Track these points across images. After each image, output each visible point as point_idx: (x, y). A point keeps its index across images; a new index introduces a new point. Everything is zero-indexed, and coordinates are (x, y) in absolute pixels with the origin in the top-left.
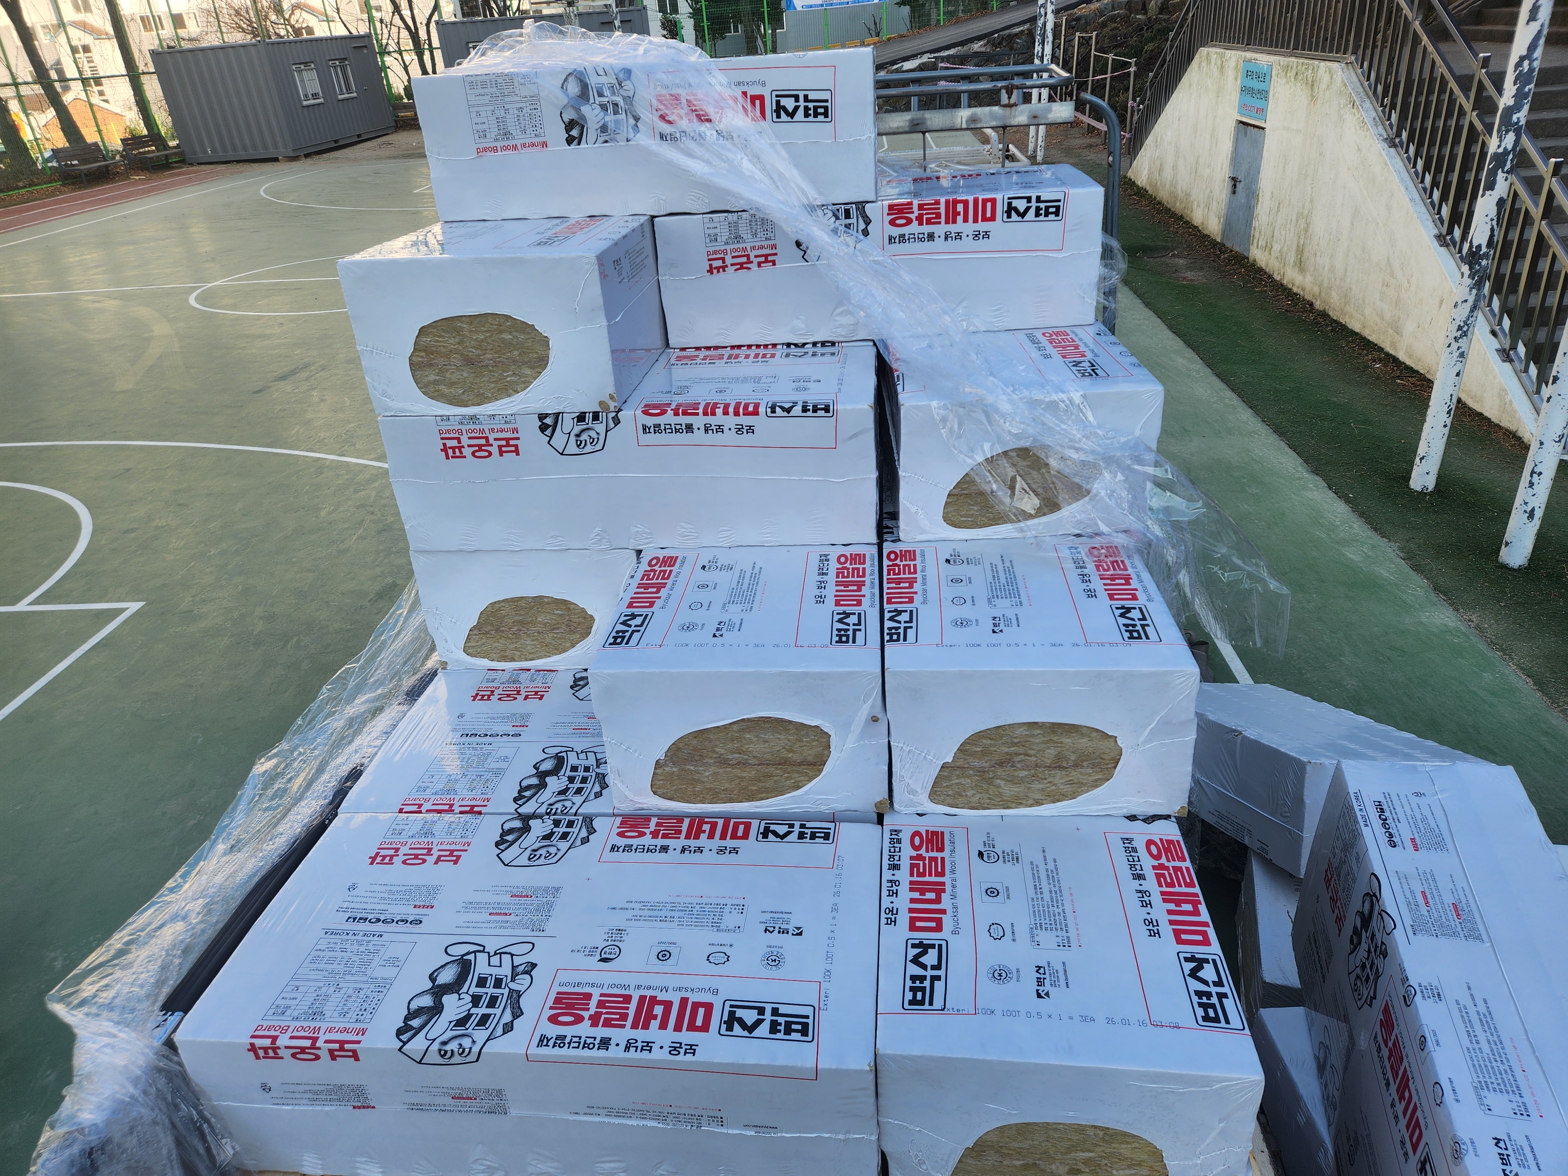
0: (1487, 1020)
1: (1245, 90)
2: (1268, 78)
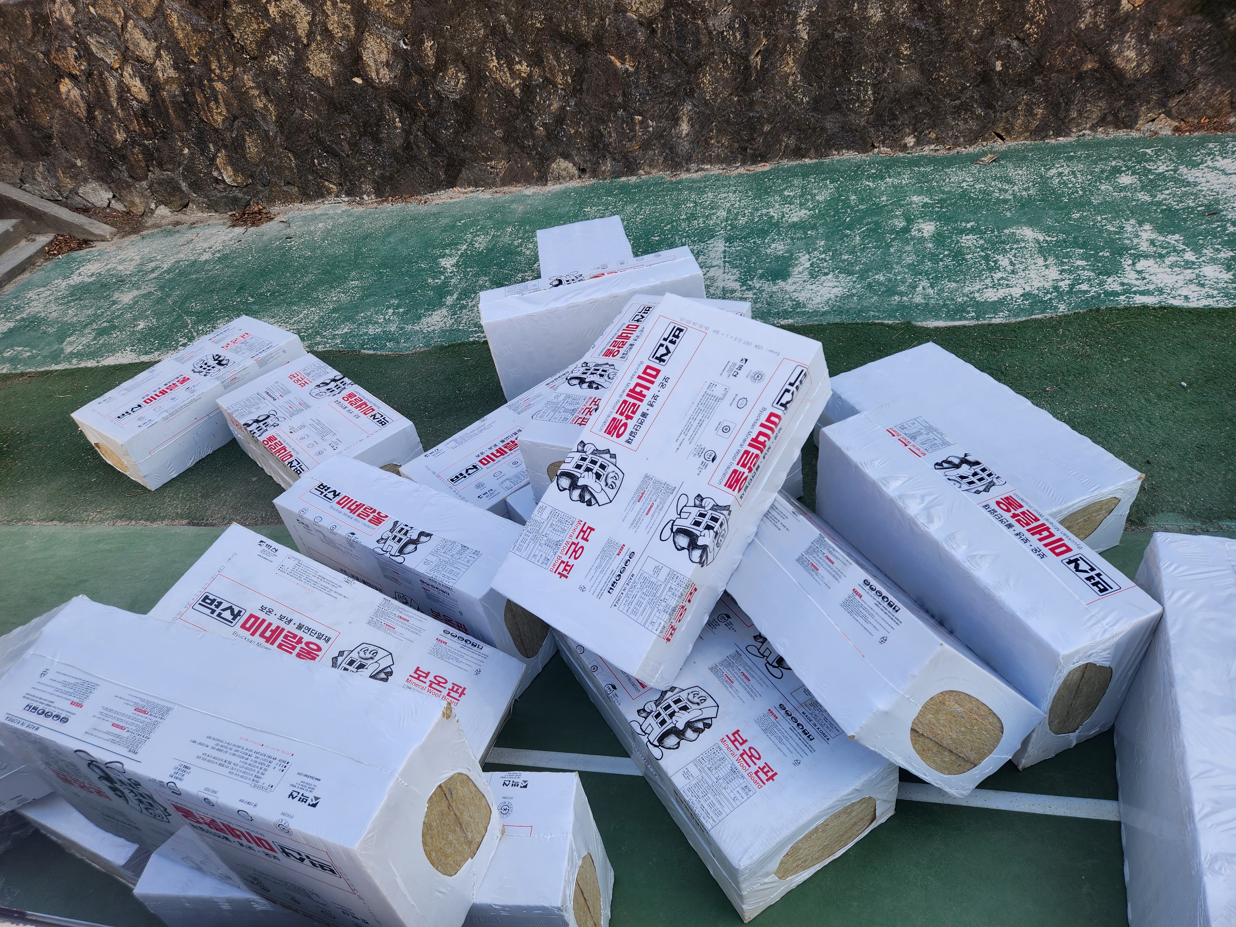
0: (221, 746)
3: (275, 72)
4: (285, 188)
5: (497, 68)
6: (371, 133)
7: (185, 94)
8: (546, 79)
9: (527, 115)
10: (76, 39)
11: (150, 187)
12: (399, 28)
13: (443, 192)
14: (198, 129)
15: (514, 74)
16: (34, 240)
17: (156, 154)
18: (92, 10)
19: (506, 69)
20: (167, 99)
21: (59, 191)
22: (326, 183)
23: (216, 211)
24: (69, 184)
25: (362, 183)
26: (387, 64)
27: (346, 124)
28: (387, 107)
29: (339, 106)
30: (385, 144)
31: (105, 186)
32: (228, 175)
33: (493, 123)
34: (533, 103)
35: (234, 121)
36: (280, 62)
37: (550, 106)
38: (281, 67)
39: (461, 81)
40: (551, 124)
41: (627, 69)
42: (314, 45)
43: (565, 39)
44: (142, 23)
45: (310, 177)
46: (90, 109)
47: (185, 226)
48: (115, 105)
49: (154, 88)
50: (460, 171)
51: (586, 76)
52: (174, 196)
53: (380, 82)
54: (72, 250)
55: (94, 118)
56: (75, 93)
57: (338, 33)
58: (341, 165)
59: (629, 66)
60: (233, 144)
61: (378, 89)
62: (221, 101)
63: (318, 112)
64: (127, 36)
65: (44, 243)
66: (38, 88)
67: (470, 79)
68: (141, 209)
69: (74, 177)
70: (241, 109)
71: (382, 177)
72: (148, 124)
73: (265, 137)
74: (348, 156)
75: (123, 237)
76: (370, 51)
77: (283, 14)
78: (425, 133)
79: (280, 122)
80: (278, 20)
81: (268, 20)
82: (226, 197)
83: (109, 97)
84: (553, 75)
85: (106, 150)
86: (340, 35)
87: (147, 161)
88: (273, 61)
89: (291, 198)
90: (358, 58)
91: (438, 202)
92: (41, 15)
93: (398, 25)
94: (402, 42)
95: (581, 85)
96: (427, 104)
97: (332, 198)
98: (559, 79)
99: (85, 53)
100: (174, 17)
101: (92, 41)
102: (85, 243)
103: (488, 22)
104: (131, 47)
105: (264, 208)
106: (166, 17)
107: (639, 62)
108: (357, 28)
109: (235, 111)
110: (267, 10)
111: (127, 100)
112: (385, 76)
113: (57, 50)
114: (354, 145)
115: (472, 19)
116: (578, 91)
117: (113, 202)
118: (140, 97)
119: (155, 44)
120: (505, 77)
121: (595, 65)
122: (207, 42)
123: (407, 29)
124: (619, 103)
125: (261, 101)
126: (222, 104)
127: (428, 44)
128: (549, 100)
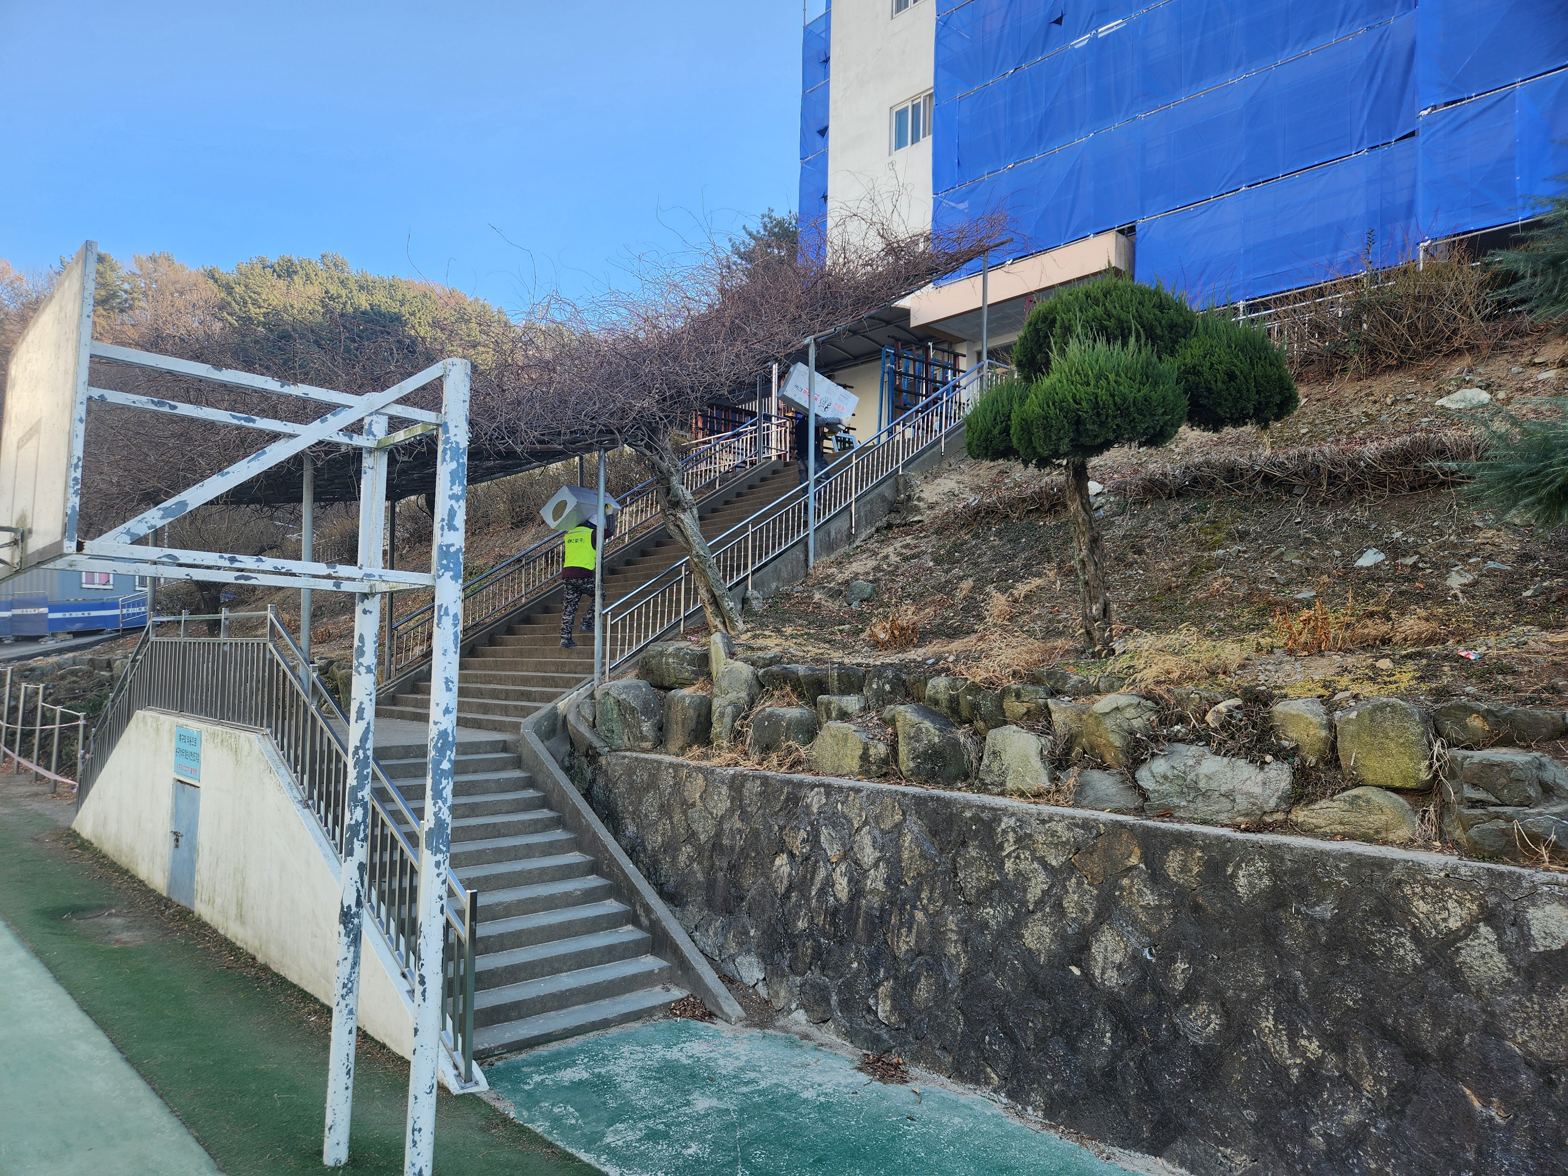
1: (179, 752)
2: (198, 742)
3: (985, 925)
4: (937, 1052)
5: (1270, 1031)
6: (1068, 1036)
7: (882, 909)
8: (1345, 1074)
9: (1302, 1111)
10: (812, 825)
11: (801, 986)
12: (1149, 934)
13: (1139, 1154)
14: (878, 948)
15: (1294, 1047)
16: (668, 990)
17: (824, 956)
18: (839, 806)
19: (1284, 1038)
20: (863, 908)
21: (720, 951)
22: (989, 1070)
23: (852, 1042)
24: (732, 948)
25: (1032, 1090)
26: (1119, 967)
27: (1041, 1013)
28: (1099, 1014)
29: (1041, 989)
30: (1080, 1057)
31: (762, 966)
32: (883, 1009)
33: (1245, 1098)
34: (1315, 1097)
35: (918, 955)
36: (994, 917)
37: (1342, 1113)
38: (993, 923)
39: (1212, 1026)
40: (1339, 1140)
41: (1491, 1119)
42: (1039, 915)
43: (1390, 1035)
44: (877, 832)
45: (973, 1054)
46: (790, 889)
47: (811, 1044)
48: (813, 893)
49: (857, 892)
50: (1174, 1139)
51: (1415, 1097)
52: (819, 1005)
53: (1103, 983)
54: (693, 1017)
55: (789, 898)
56: (786, 869)
57: (1072, 912)
58: (1016, 1056)
59: (1497, 1114)
60: (905, 978)
61: (1097, 990)
62: (914, 931)
63: (1014, 986)
64: (858, 838)
65: (675, 998)
66: (758, 853)
67: (1227, 1027)
68: (781, 1005)
69: (740, 944)
70: (931, 947)
71: (1062, 1095)
72: (833, 923)
73: (942, 987)
74: (1029, 1049)
75: (747, 1026)
76: (1103, 946)
77: (1019, 874)
78: (1140, 1067)
79: (966, 978)
80: (1011, 877)
81: (1000, 874)
82: (870, 1032)
83: (812, 884)
84: (1359, 1075)
85: (782, 931)
86: (1074, 915)
87: (813, 958)
88: (988, 914)
89: (940, 1067)
90: (1086, 947)
91: (1126, 1166)
92: (796, 796)
93: (1150, 932)
94: (1147, 950)
95: (1404, 1105)
96: (1155, 1033)
97: (987, 1090)
98: (1367, 1084)
99: (814, 839)
100: (908, 838)
101: (825, 833)
102: (709, 1016)
103: (1274, 971)
104: (856, 849)
105: (904, 1063)
106: (900, 834)
107: (1516, 1117)
108: (1097, 916)
109: (924, 946)
110: (1003, 863)
111: (826, 894)
112: (1112, 979)
113: (792, 829)
114: (1041, 1041)
115: (1251, 959)
116: (1397, 1112)
117: (760, 984)
118: (839, 896)
119: (878, 854)
120: (1280, 1047)
121: (1435, 1089)
122: (928, 870)
123: (1160, 939)
124: (1468, 1161)
125: (955, 947)
126: (914, 934)
127: (1181, 966)
128: (1344, 1104)
